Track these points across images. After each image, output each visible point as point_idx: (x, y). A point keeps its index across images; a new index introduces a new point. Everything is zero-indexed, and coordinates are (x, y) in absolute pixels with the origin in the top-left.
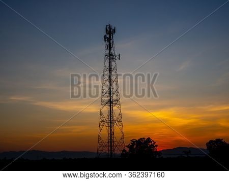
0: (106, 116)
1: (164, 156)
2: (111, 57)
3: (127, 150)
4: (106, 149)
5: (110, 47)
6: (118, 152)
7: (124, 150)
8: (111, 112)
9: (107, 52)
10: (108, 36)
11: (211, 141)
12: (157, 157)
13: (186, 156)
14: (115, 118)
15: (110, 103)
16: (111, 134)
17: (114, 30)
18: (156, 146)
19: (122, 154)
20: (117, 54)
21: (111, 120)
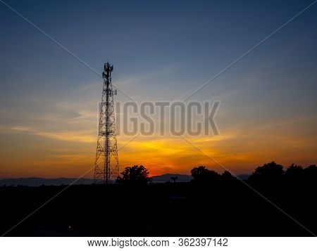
0: (103, 146)
1: (154, 182)
2: (108, 92)
3: (122, 176)
4: (102, 176)
5: (107, 83)
6: (113, 178)
7: (119, 177)
8: (107, 142)
9: (105, 87)
10: (106, 73)
11: (195, 169)
12: (149, 182)
13: (173, 181)
14: (111, 148)
15: (107, 134)
16: (107, 162)
17: (112, 68)
18: (148, 173)
19: (117, 180)
20: (114, 90)
21: (107, 150)
